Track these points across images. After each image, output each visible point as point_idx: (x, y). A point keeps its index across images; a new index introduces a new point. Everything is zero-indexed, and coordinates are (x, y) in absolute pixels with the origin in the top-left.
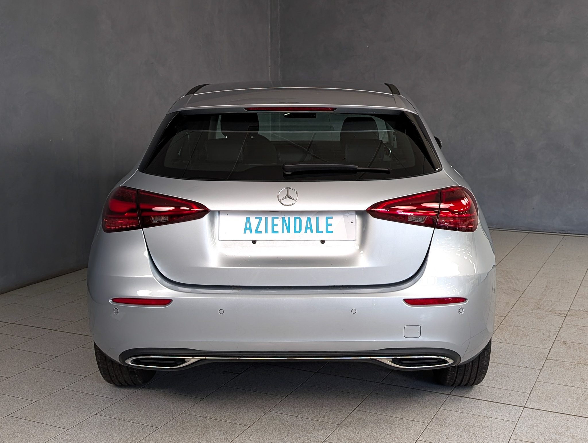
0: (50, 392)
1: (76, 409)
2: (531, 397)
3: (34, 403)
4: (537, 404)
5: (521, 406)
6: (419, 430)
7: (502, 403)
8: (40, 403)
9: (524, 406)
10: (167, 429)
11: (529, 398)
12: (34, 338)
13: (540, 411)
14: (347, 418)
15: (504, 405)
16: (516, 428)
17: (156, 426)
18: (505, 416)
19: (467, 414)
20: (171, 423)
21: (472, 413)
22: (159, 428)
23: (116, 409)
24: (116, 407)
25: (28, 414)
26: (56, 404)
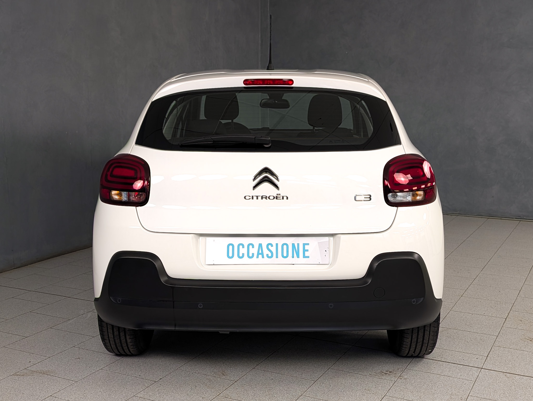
0: (62, 349)
1: (84, 364)
2: (489, 359)
3: (49, 359)
4: (494, 366)
5: (478, 367)
6: (387, 387)
7: (462, 364)
8: (53, 359)
9: (481, 367)
10: (163, 382)
11: (486, 360)
12: (50, 303)
13: (496, 372)
14: (322, 375)
15: (463, 366)
16: (474, 386)
17: (154, 380)
18: (465, 376)
19: (430, 374)
20: (167, 378)
21: (435, 373)
22: (156, 382)
23: (119, 365)
24: (119, 363)
25: (42, 368)
26: (67, 360)
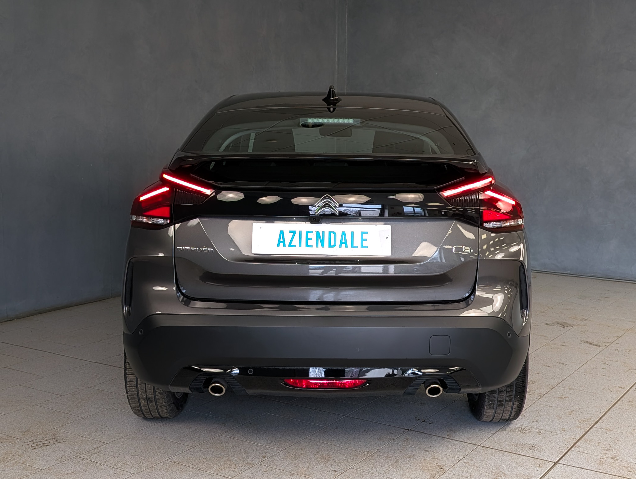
2: (493, 436)
4: (495, 443)
6: (357, 460)
11: (491, 438)
14: (293, 445)
15: (459, 442)
17: (106, 442)
18: (454, 452)
20: (121, 440)
22: (107, 444)
23: (75, 425)
24: (77, 424)
26: (22, 418)
